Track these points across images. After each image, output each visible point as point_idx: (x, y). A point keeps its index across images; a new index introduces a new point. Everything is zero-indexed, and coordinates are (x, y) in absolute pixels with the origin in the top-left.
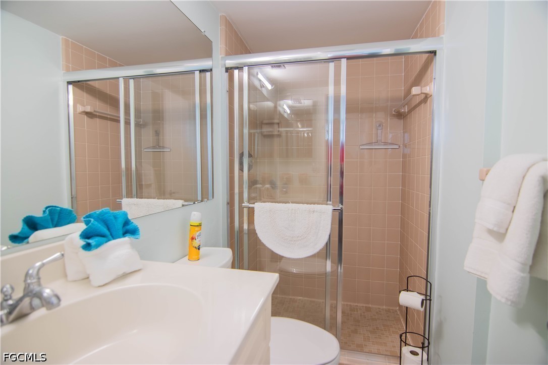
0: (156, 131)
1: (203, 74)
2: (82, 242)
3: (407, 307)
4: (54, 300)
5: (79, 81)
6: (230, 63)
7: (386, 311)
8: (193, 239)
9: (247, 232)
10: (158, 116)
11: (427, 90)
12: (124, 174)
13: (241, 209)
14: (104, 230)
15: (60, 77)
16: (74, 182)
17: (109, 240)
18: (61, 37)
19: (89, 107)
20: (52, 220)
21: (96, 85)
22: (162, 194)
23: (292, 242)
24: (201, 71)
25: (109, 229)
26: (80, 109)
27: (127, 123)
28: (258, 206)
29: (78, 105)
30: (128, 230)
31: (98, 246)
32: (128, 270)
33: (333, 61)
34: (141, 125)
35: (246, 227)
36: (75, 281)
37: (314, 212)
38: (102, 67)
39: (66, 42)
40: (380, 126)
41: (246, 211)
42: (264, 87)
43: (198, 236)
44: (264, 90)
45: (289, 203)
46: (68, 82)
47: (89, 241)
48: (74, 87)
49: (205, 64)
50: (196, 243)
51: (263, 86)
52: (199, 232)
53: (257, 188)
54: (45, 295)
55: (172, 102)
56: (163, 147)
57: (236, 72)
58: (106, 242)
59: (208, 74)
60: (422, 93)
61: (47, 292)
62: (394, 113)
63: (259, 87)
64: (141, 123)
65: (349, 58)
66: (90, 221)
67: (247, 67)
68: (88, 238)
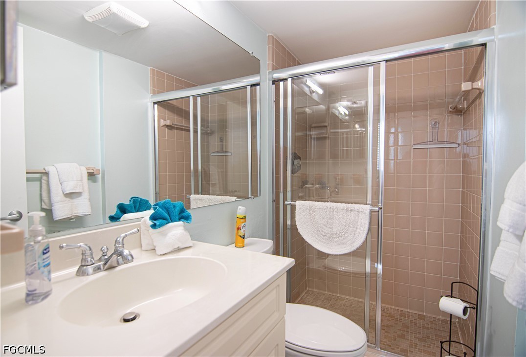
0: (220, 138)
1: (254, 88)
2: (151, 223)
3: (451, 315)
4: (130, 258)
5: (162, 101)
6: (276, 75)
7: (442, 321)
8: (238, 229)
9: (290, 228)
10: (223, 125)
11: (478, 84)
12: (192, 174)
13: (285, 206)
14: (166, 215)
15: (148, 100)
16: (158, 181)
17: (169, 223)
18: (149, 68)
19: (169, 121)
20: (135, 207)
21: (174, 103)
22: (225, 192)
23: (331, 239)
24: (252, 86)
25: (169, 215)
26: (163, 123)
27: (195, 132)
28: (299, 204)
29: (161, 120)
30: (183, 216)
31: (161, 225)
32: (182, 246)
33: (372, 65)
34: (209, 133)
35: (289, 223)
36: (147, 250)
37: (351, 211)
38: (179, 88)
39: (153, 70)
40: (435, 123)
41: (289, 208)
42: (314, 92)
43: (243, 227)
44: (315, 96)
45: (328, 202)
46: (154, 103)
47: (156, 222)
48: (159, 107)
49: (254, 79)
50: (241, 233)
51: (312, 92)
52: (243, 224)
53: (306, 187)
54: (125, 253)
55: (233, 112)
56: (226, 152)
57: (281, 83)
58: (166, 224)
59: (258, 87)
60: (473, 89)
61: (126, 252)
62: (450, 110)
63: (308, 93)
64: (209, 132)
65: (387, 61)
66: (157, 208)
67: (291, 79)
68: (155, 220)
